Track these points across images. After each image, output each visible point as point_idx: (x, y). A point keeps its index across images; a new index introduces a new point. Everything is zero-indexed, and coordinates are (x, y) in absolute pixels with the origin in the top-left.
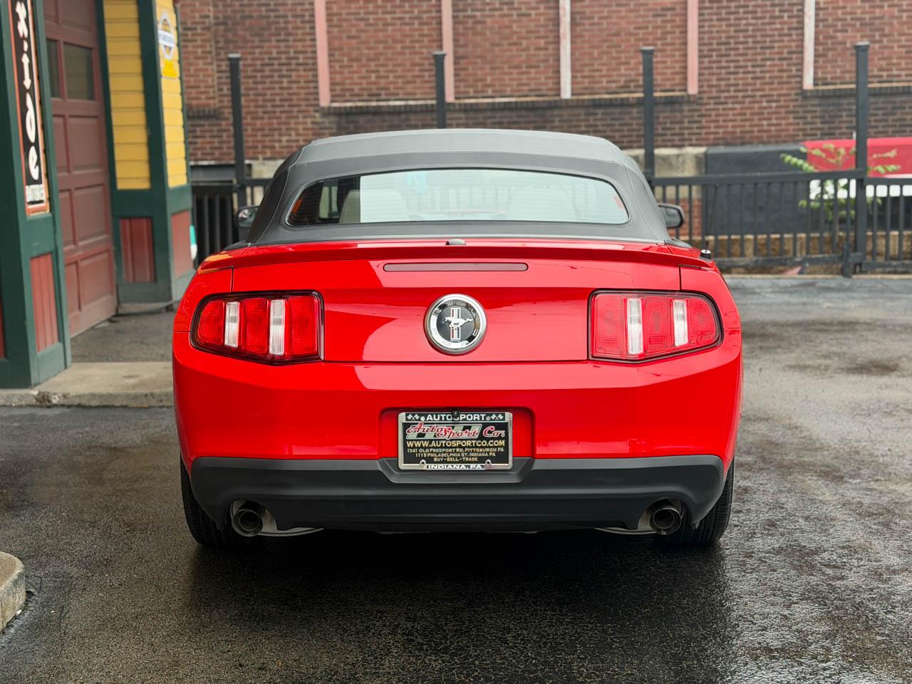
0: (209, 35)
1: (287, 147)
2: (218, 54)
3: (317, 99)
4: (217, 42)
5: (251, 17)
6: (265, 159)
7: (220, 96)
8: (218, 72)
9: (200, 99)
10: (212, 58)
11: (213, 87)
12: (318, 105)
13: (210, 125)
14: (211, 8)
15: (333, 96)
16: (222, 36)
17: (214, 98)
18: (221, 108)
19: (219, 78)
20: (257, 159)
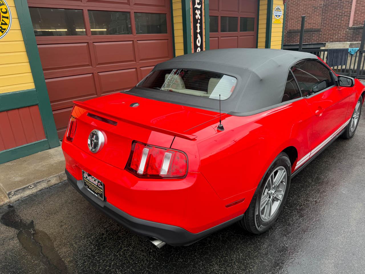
0: (321, 9)
1: (337, 38)
2: (322, 14)
3: (349, 25)
4: (322, 11)
5: (334, 3)
6: (330, 42)
7: (321, 25)
8: (321, 19)
9: (315, 26)
10: (321, 15)
11: (320, 23)
12: (348, 27)
13: (317, 33)
14: (323, 2)
15: (353, 24)
16: (325, 9)
17: (319, 26)
18: (320, 28)
19: (321, 21)
20: (328, 42)
